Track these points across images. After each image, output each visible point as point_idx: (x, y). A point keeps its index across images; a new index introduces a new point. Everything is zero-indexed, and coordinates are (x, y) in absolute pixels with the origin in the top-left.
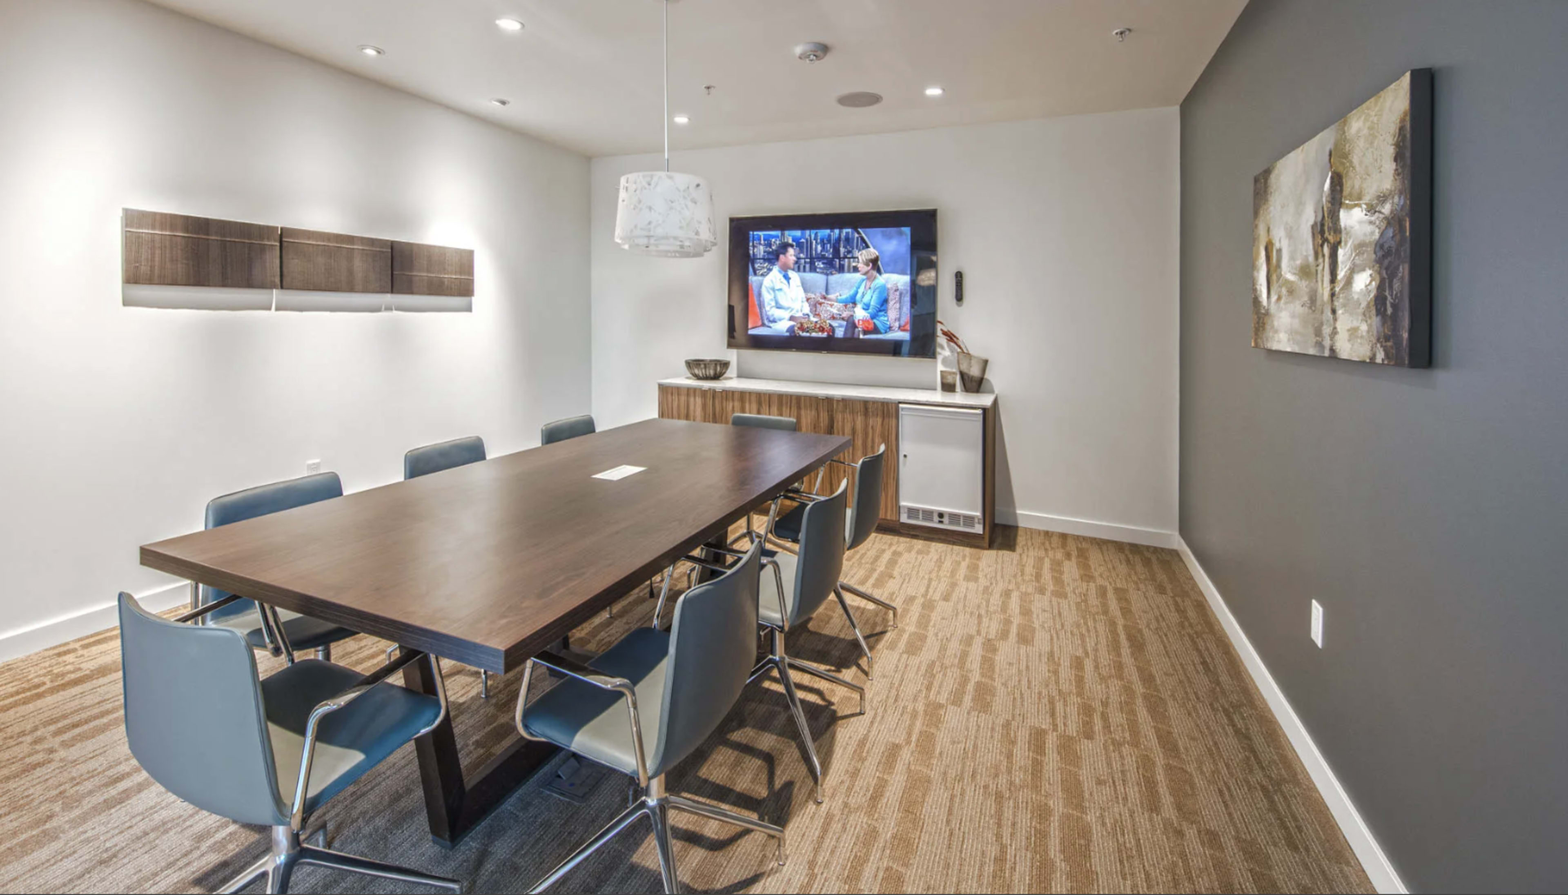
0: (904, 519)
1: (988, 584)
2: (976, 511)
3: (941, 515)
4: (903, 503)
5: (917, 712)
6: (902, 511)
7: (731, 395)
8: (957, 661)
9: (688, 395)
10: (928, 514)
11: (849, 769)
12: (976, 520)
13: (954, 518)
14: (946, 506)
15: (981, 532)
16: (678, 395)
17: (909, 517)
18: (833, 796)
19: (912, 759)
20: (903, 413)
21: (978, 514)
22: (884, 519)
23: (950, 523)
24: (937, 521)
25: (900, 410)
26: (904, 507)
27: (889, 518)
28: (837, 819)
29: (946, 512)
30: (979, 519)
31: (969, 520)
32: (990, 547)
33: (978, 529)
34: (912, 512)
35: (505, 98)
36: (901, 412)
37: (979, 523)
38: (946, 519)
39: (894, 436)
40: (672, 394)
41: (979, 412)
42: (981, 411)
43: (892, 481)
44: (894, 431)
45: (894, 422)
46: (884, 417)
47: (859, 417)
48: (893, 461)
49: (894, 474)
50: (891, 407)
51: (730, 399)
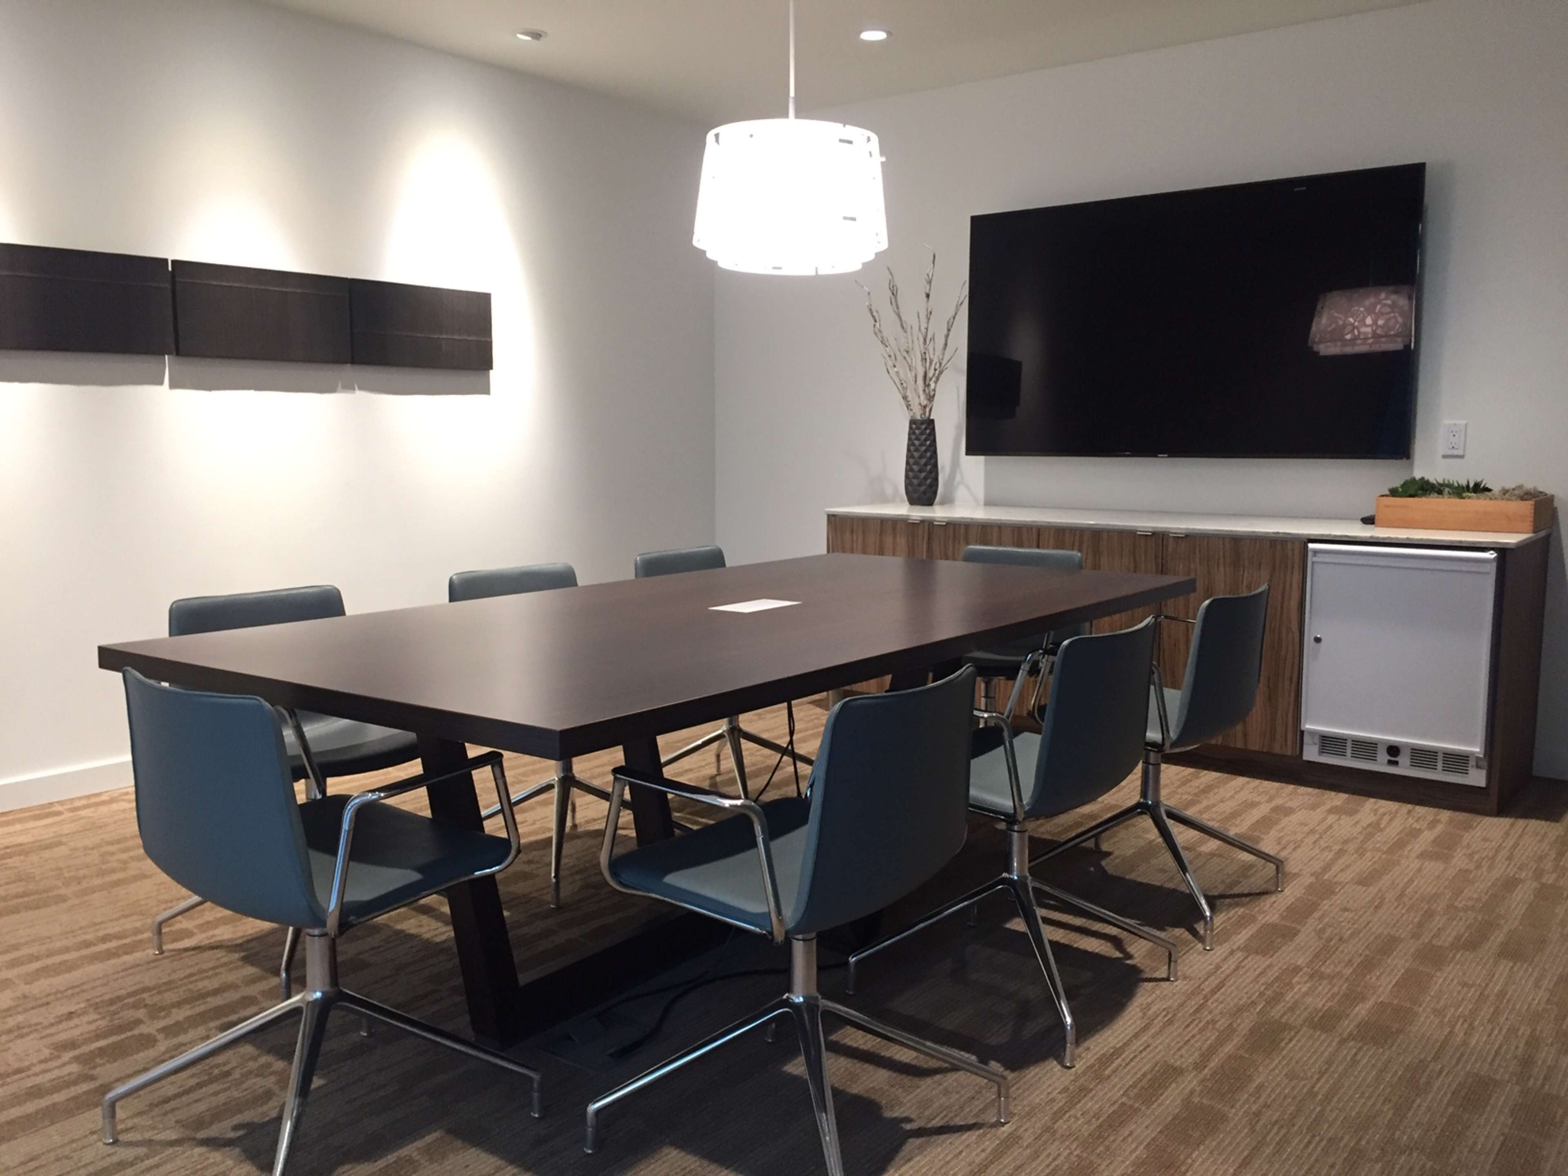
0: (1311, 753)
1: (1472, 866)
2: (1471, 743)
3: (1394, 750)
4: (1308, 726)
5: (1234, 1031)
6: (1307, 739)
7: (962, 531)
8: (1348, 971)
9: (882, 532)
10: (1365, 748)
11: (1071, 1088)
12: (1472, 762)
13: (1423, 756)
14: (1402, 734)
15: (1483, 784)
16: (864, 532)
17: (1322, 751)
18: (1029, 1115)
19: (1198, 1089)
20: (1315, 559)
21: (1476, 749)
22: (1268, 753)
23: (1414, 764)
24: (1386, 761)
25: (1310, 554)
26: (1313, 733)
27: (1277, 750)
28: (1025, 1144)
29: (1406, 745)
30: (1478, 759)
31: (1456, 761)
32: (1501, 811)
33: (1477, 778)
34: (1328, 742)
35: (537, 27)
36: (1310, 558)
37: (1478, 767)
38: (1404, 759)
39: (1294, 604)
40: (852, 532)
41: (1491, 555)
42: (1495, 555)
43: (1287, 683)
44: (1295, 595)
45: (1296, 577)
46: (1274, 568)
47: (1222, 569)
48: (1291, 648)
49: (1292, 671)
50: (1289, 549)
51: (962, 539)
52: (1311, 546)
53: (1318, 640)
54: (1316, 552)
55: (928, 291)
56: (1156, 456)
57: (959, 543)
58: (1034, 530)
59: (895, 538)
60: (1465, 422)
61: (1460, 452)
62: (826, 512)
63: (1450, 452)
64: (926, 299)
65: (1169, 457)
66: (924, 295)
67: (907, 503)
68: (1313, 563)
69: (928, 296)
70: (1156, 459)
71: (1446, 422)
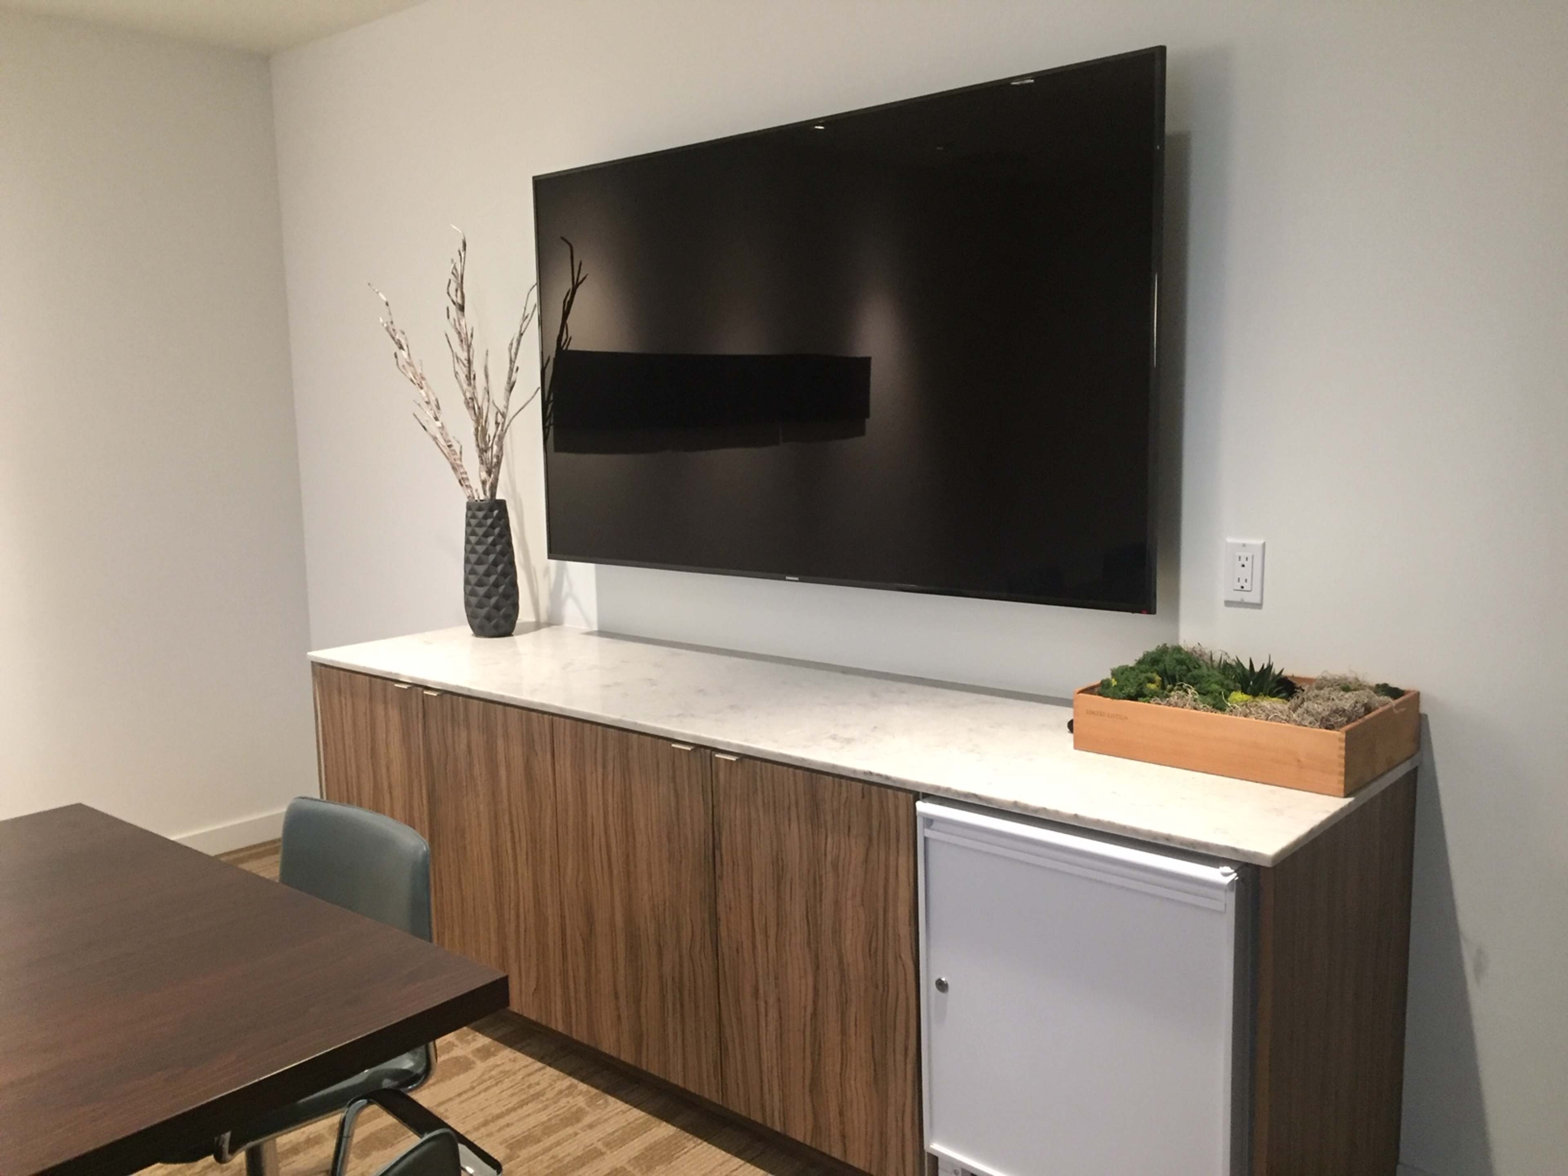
4: (936, 1148)
16: (352, 695)
20: (928, 831)
25: (920, 821)
26: (944, 1160)
36: (921, 829)
39: (903, 911)
42: (1233, 878)
43: (900, 1057)
44: (904, 893)
45: (903, 861)
46: (870, 839)
47: (794, 825)
48: (902, 996)
49: (907, 1037)
50: (891, 805)
51: (461, 723)
52: (922, 807)
53: (942, 986)
54: (930, 821)
56: (785, 580)
60: (1262, 542)
61: (1254, 598)
63: (1238, 597)
65: (800, 581)
67: (468, 630)
68: (926, 839)
71: (1230, 540)
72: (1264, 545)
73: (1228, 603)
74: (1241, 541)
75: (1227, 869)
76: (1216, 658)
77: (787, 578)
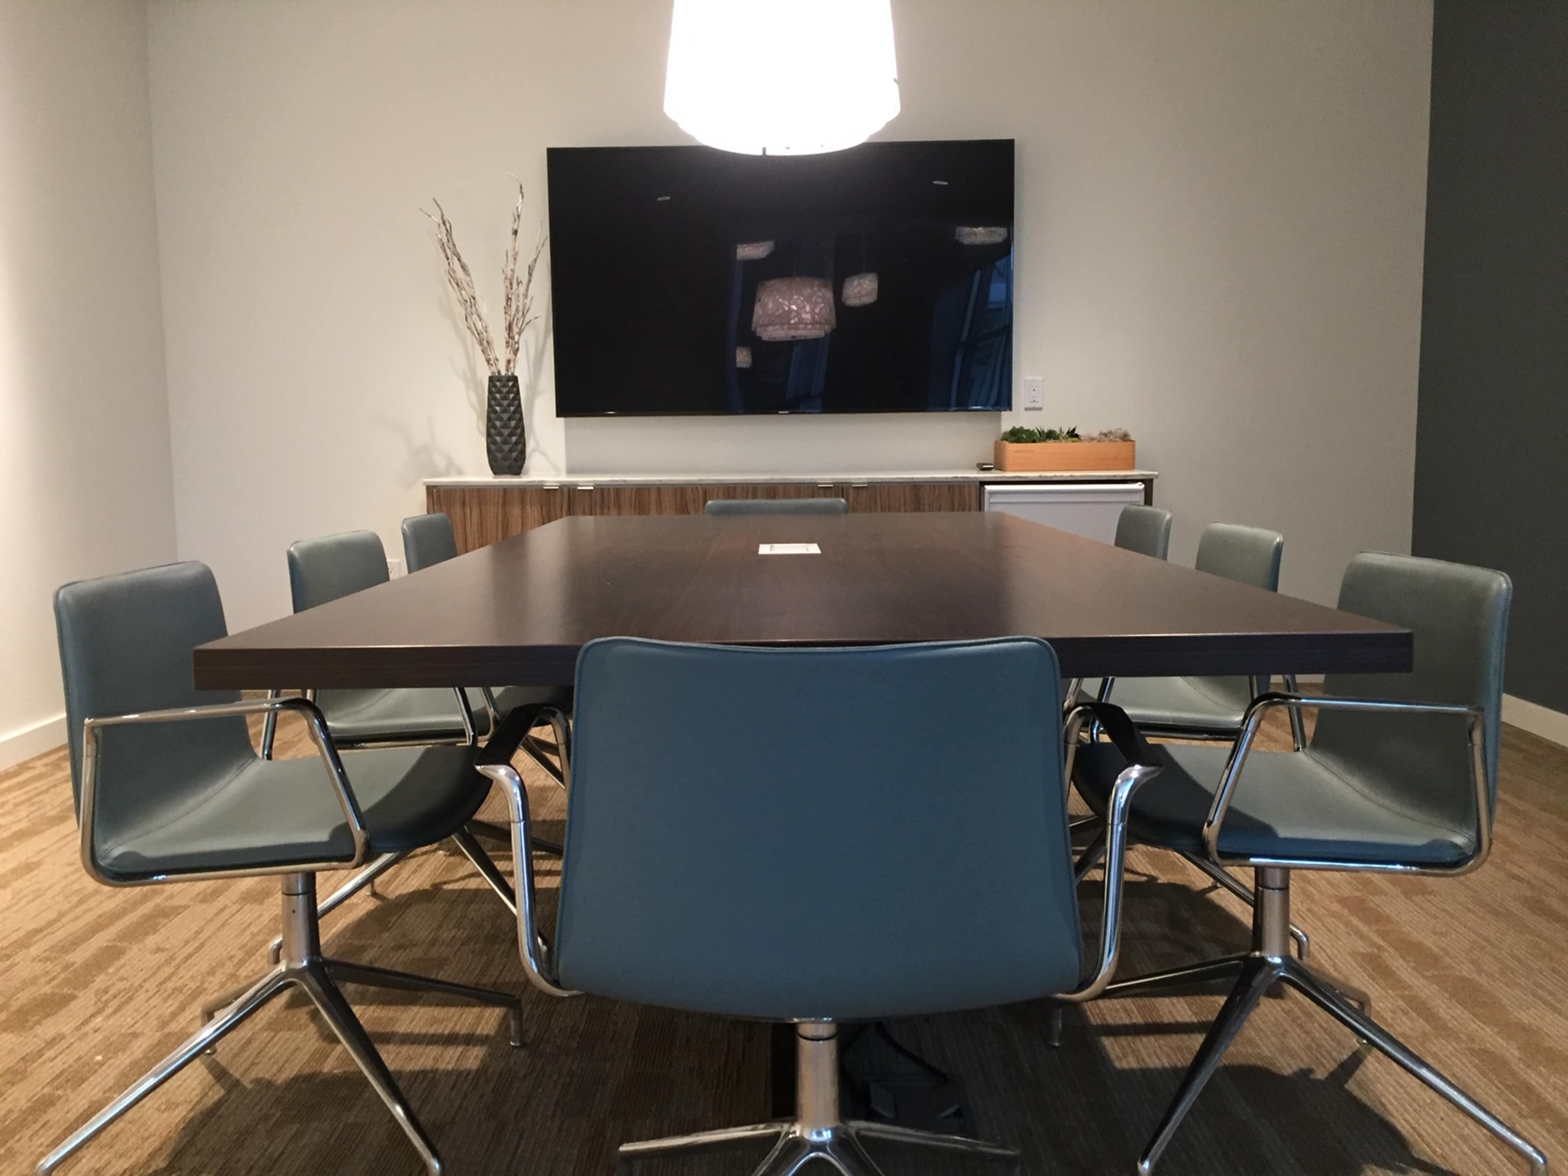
25: (987, 496)
36: (987, 500)
40: (464, 504)
41: (1139, 486)
42: (1143, 486)
50: (966, 492)
51: (612, 505)
52: (988, 488)
54: (992, 493)
55: (516, 227)
56: (777, 413)
57: (609, 508)
58: (700, 491)
59: (523, 508)
61: (1040, 405)
62: (424, 483)
63: (1031, 405)
64: (512, 237)
65: (789, 413)
66: (511, 232)
68: (990, 503)
69: (515, 232)
70: (776, 416)
71: (1028, 378)
72: (1043, 380)
73: (1027, 409)
74: (1033, 378)
75: (1140, 483)
76: (1046, 431)
77: (780, 412)
